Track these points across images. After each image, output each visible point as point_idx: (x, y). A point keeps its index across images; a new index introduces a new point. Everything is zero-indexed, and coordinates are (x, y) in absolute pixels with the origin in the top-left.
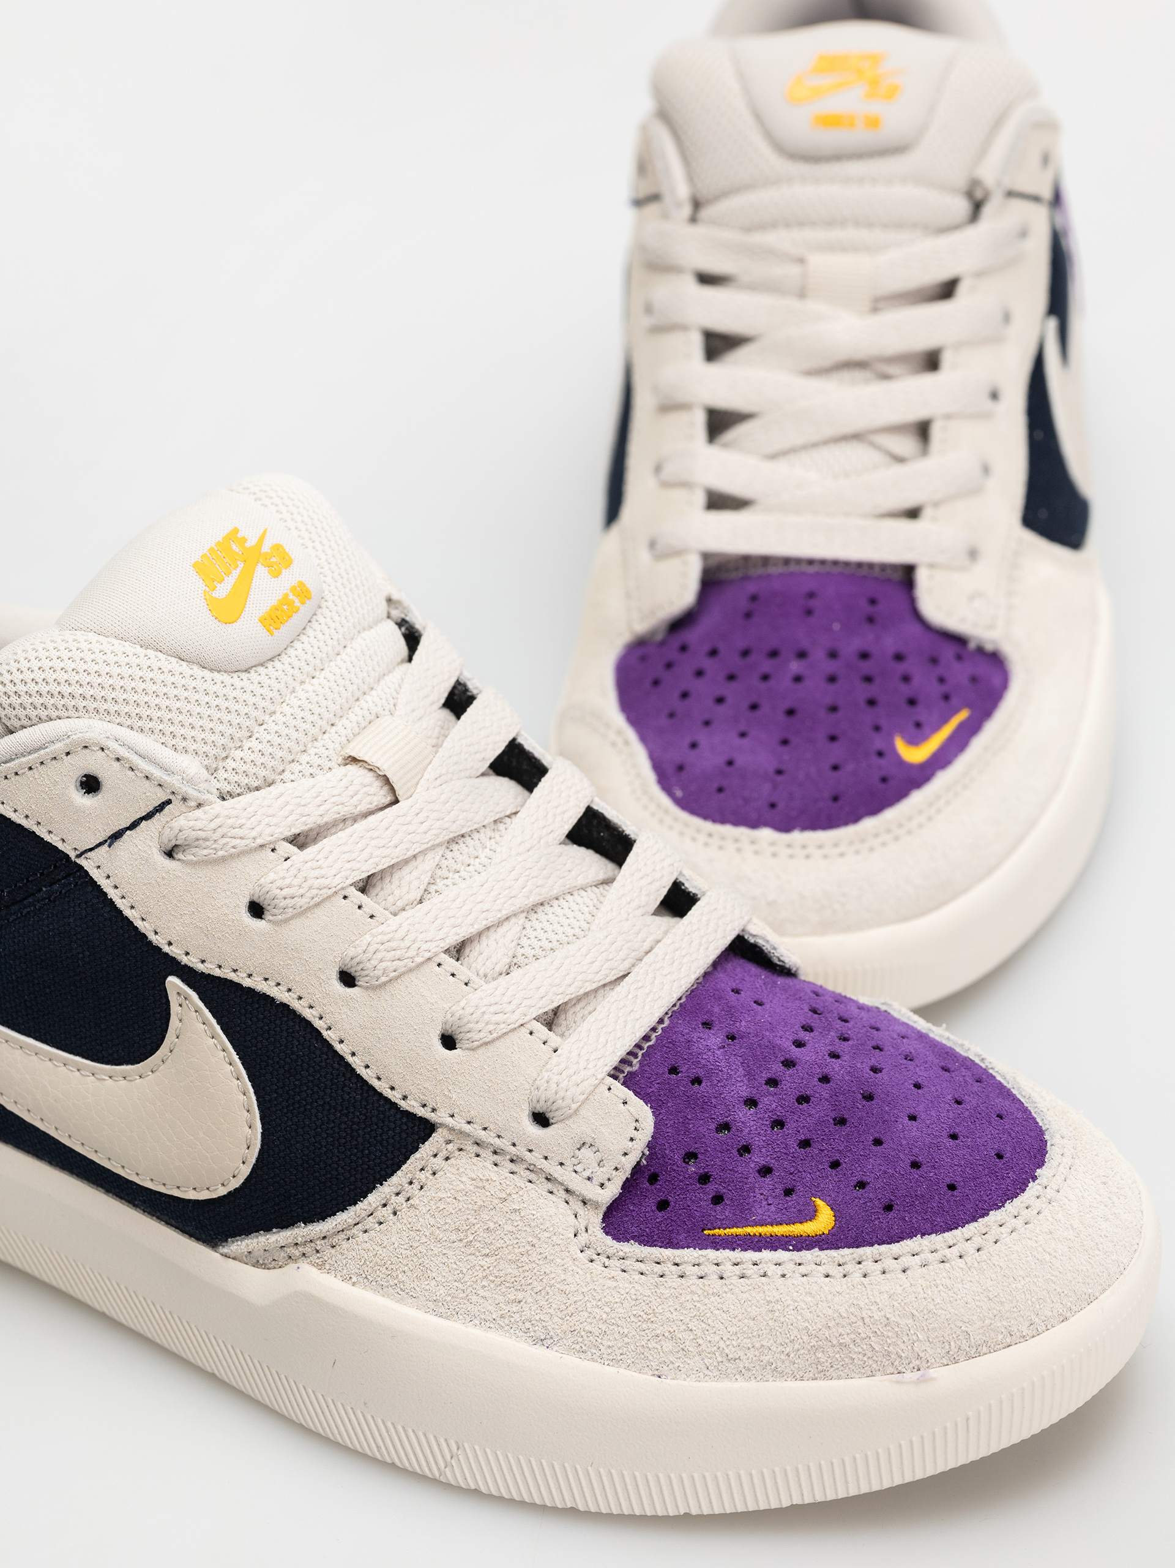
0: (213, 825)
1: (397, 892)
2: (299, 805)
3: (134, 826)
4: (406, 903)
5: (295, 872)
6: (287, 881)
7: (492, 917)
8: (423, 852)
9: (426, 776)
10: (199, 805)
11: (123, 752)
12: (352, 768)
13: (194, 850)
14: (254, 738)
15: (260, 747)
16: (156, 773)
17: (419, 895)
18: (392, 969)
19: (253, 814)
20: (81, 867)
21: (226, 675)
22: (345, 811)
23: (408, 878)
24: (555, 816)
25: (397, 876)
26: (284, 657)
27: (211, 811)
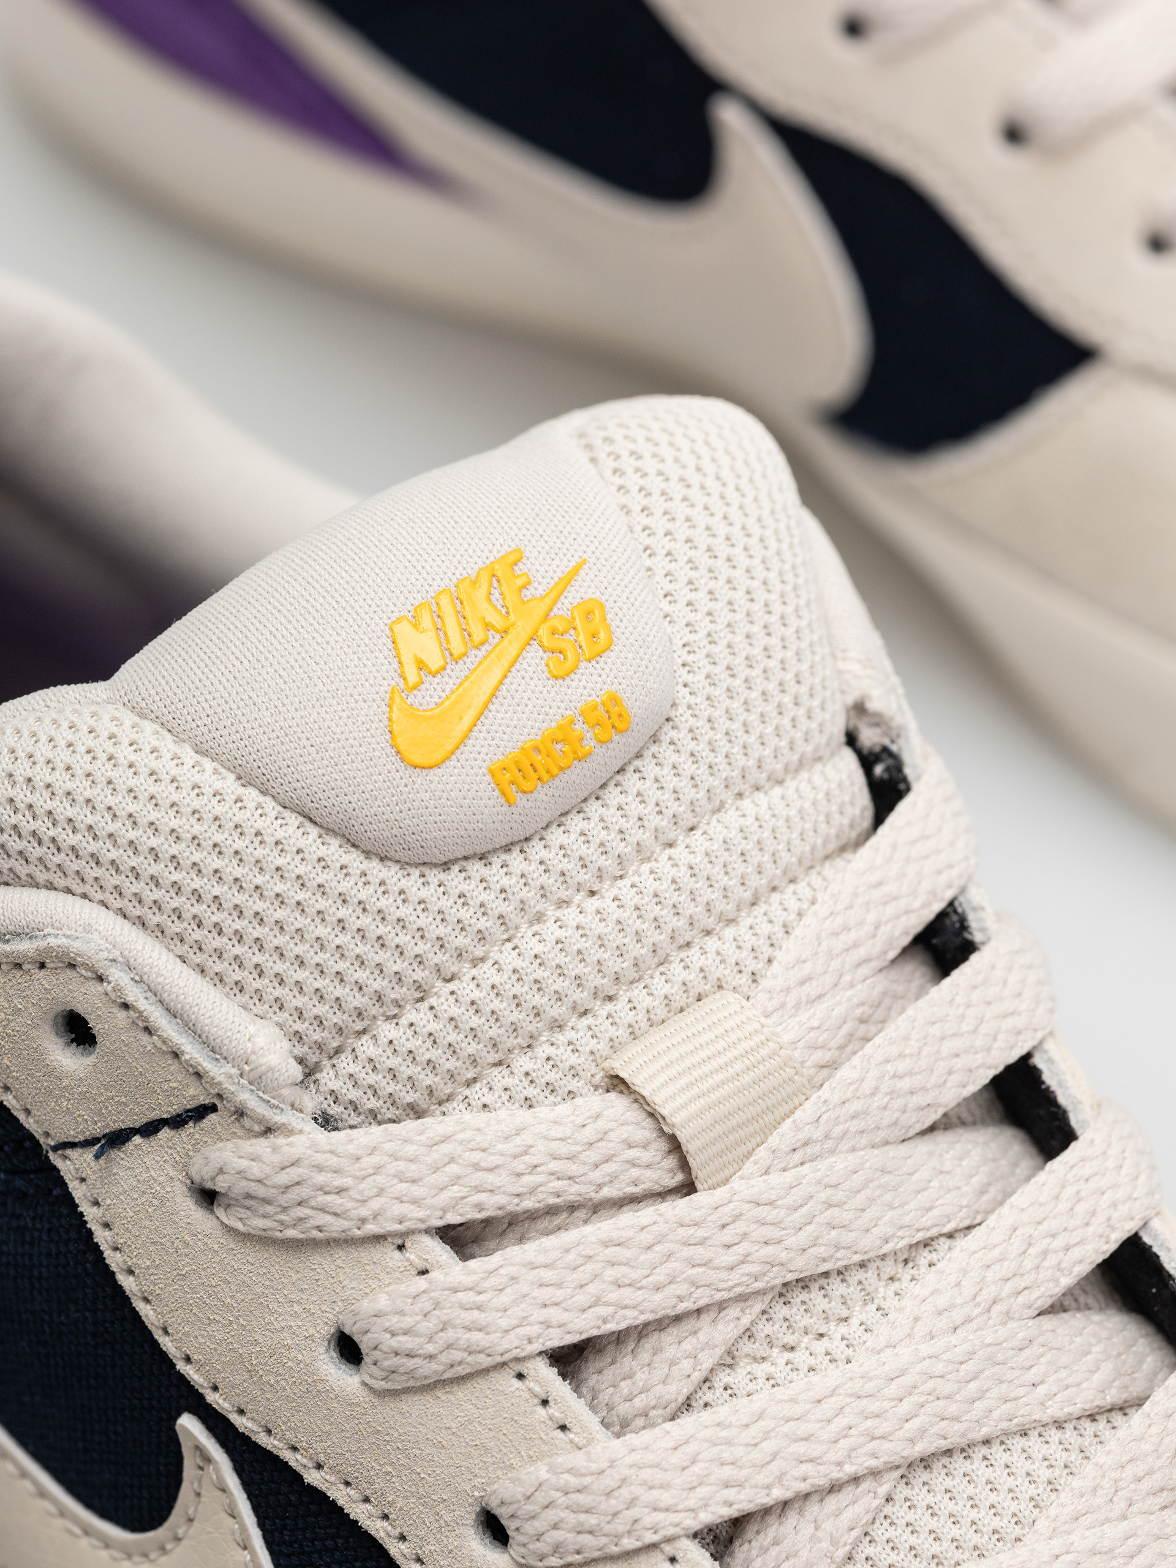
0: (283, 1178)
1: (641, 1377)
2: (477, 1167)
3: (150, 1129)
4: (653, 1402)
5: (428, 1306)
6: (408, 1321)
7: (820, 1477)
8: (721, 1306)
9: (773, 1140)
10: (268, 1131)
11: (134, 994)
12: (617, 1102)
13: (242, 1213)
14: (426, 1005)
15: (433, 1027)
16: (192, 1051)
17: (685, 1392)
18: (571, 1548)
19: (371, 1171)
20: (55, 1169)
21: (395, 868)
22: (572, 1192)
23: (670, 1352)
24: (1045, 1253)
25: (649, 1344)
26: (536, 849)
27: (287, 1149)
